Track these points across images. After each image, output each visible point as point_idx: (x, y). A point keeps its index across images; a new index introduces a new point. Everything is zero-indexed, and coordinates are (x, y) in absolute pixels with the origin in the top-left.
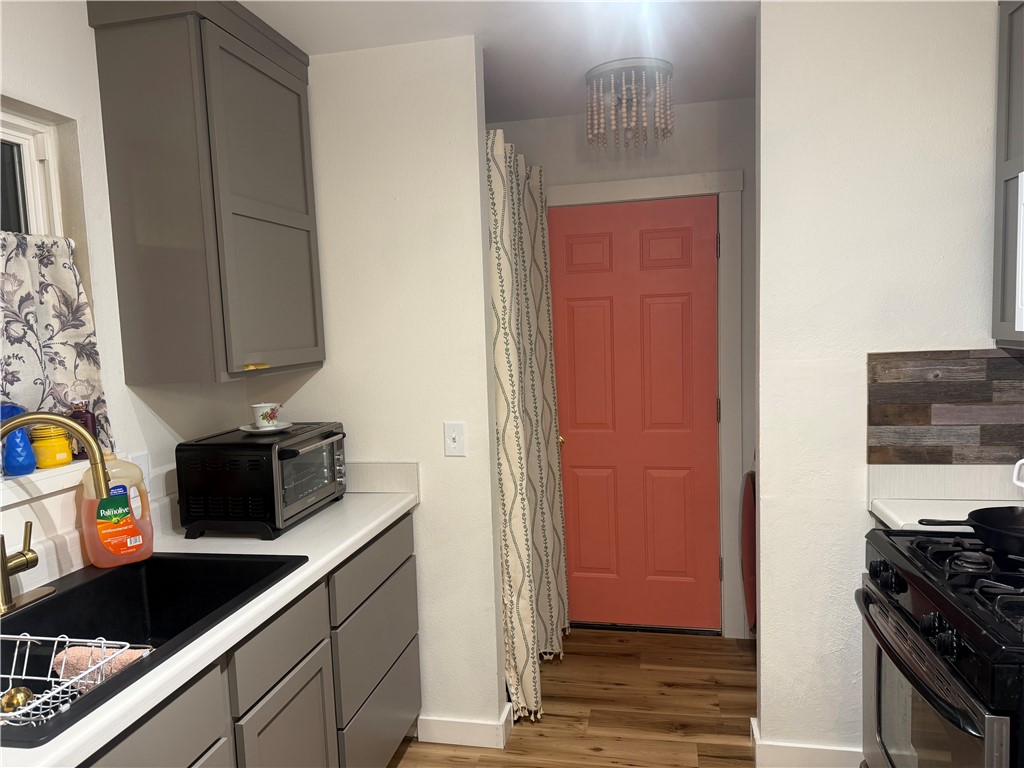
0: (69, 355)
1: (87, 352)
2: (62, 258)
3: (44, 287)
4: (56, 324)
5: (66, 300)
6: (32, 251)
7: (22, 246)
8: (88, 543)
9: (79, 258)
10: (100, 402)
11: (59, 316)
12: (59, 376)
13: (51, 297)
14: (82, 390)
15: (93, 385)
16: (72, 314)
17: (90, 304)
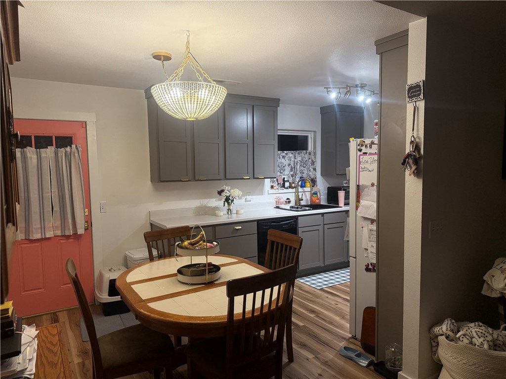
0: (312, 170)
1: (315, 169)
2: (312, 154)
3: (309, 158)
4: (311, 165)
5: (312, 161)
6: (308, 153)
7: (306, 153)
8: (311, 200)
9: (315, 153)
10: (316, 178)
11: (311, 163)
12: (311, 173)
13: (310, 160)
14: (314, 176)
15: (315, 175)
16: (313, 163)
17: (316, 161)
